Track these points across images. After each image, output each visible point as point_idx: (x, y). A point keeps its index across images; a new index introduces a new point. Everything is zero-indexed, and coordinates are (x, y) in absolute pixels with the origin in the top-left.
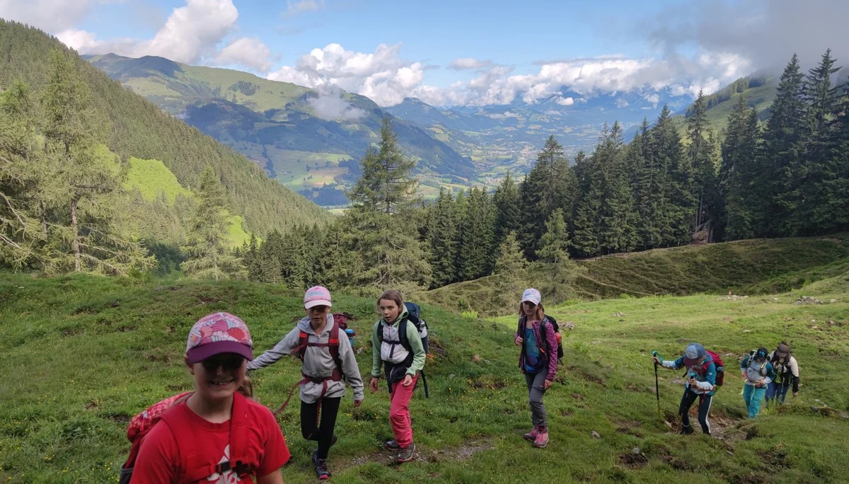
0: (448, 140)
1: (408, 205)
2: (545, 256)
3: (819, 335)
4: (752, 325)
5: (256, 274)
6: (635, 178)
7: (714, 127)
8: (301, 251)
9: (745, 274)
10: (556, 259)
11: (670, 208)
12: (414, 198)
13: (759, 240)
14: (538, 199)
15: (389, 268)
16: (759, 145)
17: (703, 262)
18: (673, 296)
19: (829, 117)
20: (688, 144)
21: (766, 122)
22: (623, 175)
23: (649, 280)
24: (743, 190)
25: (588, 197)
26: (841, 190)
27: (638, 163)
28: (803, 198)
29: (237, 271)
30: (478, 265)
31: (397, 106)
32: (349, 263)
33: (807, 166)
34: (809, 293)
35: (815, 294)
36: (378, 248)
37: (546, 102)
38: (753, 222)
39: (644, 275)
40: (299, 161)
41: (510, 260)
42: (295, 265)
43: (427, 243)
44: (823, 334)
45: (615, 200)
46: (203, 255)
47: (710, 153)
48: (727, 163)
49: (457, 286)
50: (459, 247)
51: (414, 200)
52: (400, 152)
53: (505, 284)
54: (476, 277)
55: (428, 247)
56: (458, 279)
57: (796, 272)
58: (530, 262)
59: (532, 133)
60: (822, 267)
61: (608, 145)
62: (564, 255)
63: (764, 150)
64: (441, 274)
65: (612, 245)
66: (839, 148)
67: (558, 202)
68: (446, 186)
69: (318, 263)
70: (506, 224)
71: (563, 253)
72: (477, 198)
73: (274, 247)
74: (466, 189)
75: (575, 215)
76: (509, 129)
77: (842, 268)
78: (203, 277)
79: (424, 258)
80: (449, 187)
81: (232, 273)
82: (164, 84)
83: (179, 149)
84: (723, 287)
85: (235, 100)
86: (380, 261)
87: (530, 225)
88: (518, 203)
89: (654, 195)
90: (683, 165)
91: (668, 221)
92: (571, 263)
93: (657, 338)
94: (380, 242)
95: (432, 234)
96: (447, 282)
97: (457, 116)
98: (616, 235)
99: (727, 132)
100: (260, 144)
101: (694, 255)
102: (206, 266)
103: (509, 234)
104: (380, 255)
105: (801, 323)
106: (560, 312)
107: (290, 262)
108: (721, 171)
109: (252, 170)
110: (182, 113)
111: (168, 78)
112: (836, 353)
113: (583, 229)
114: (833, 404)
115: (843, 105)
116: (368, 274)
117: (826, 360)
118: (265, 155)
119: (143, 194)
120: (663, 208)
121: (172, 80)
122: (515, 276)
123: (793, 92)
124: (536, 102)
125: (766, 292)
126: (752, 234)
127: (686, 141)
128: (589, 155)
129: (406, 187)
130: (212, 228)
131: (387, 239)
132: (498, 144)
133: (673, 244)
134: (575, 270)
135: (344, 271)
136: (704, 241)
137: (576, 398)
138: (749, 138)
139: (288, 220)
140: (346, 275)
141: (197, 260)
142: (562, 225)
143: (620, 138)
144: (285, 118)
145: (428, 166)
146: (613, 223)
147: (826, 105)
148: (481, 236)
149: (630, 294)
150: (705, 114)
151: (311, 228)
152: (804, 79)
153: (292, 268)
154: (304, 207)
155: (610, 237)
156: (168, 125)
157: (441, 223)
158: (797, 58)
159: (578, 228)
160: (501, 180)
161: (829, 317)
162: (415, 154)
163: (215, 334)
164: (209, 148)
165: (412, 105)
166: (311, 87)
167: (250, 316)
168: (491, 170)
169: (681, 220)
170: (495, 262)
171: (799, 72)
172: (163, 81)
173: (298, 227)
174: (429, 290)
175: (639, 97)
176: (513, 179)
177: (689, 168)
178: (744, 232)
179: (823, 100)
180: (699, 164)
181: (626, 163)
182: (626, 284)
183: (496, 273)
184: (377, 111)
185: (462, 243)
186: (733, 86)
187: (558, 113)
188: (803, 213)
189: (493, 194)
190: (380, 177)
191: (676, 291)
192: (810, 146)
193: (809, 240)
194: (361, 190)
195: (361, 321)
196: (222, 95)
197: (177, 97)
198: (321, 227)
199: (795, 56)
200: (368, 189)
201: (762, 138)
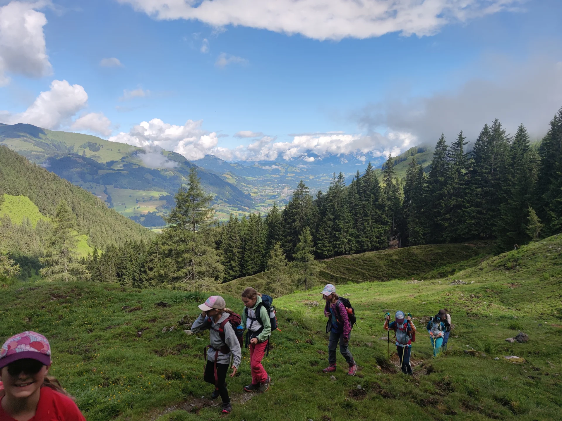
0: (235, 183)
1: (207, 225)
2: (299, 258)
3: (466, 304)
4: (427, 299)
5: (97, 276)
6: (353, 207)
7: (399, 177)
8: (131, 259)
9: (421, 266)
10: (306, 259)
11: (375, 226)
12: (212, 221)
13: (428, 245)
14: (294, 221)
15: (194, 269)
16: (425, 187)
17: (396, 260)
18: (379, 282)
19: (464, 171)
20: (384, 186)
21: (428, 174)
22: (346, 206)
23: (364, 272)
24: (418, 215)
25: (325, 219)
26: (473, 214)
27: (354, 198)
28: (452, 220)
29: (82, 274)
30: (256, 265)
31: (200, 160)
32: (166, 266)
33: (453, 200)
34: (459, 278)
35: (462, 278)
36: (186, 255)
37: (297, 160)
38: (424, 235)
39: (361, 269)
40: (130, 196)
41: (277, 261)
42: (126, 269)
43: (221, 251)
44: (468, 303)
45: (341, 221)
46: (57, 263)
47: (397, 192)
48: (408, 198)
49: (242, 280)
50: (243, 253)
51: (212, 222)
52: (202, 190)
53: (273, 277)
54: (255, 273)
55: (222, 254)
56: (242, 275)
57: (450, 265)
58: (290, 262)
59: (289, 179)
60: (465, 262)
61: (336, 187)
62: (311, 257)
63: (428, 191)
64: (231, 272)
65: (341, 250)
66: (471, 190)
67: (306, 223)
68: (233, 212)
69: (143, 267)
70: (274, 237)
71: (310, 255)
72: (255, 220)
73: (111, 257)
74: (247, 214)
75: (317, 231)
76: (275, 176)
77: (477, 262)
78: (55, 280)
79: (219, 261)
80: (236, 213)
81: (78, 276)
82: (32, 142)
83: (41, 188)
84: (409, 275)
85: (84, 154)
86: (188, 264)
87: (289, 238)
88: (282, 223)
89: (365, 218)
90: (382, 199)
91: (374, 234)
92: (315, 262)
93: (370, 310)
94: (187, 251)
95: (224, 245)
96: (235, 277)
97: (241, 167)
98: (343, 243)
99: (406, 179)
100: (102, 185)
101: (390, 255)
102: (59, 272)
103: (276, 244)
104: (188, 260)
105: (455, 296)
106: (310, 295)
107: (123, 267)
108: (404, 203)
109: (96, 203)
110: (45, 163)
111: (34, 139)
112: (477, 315)
113: (322, 240)
114: (477, 348)
115: (471, 164)
116: (179, 274)
117: (471, 319)
118: (105, 192)
119: (12, 220)
120: (371, 226)
121: (37, 140)
122: (280, 271)
123: (443, 156)
124: (292, 159)
125: (434, 277)
126: (424, 242)
127: (382, 185)
128: (325, 193)
129: (206, 214)
130: (64, 244)
131: (193, 249)
132: (268, 185)
133: (378, 249)
134: (318, 266)
135: (162, 272)
136: (396, 247)
137: (320, 353)
138: (419, 183)
139: (122, 236)
140: (164, 275)
141: (52, 268)
142: (310, 238)
143: (343, 182)
144: (121, 167)
145: (222, 200)
146: (341, 236)
147: (462, 164)
148: (258, 246)
149: (353, 281)
150: (393, 168)
151: (139, 243)
152: (448, 148)
153: (124, 271)
154: (134, 228)
155: (339, 244)
156: (34, 171)
157: (230, 237)
158: (444, 136)
159: (319, 239)
160: (270, 208)
161: (471, 292)
162: (213, 191)
163: (19, 347)
164: (64, 188)
165: (210, 159)
166: (140, 147)
167: (91, 307)
168: (263, 202)
169: (382, 233)
170: (267, 263)
171: (446, 144)
172: (31, 141)
173: (129, 242)
174: (222, 283)
175: (354, 157)
176: (278, 208)
177: (385, 201)
178: (420, 240)
179: (459, 161)
180: (391, 199)
181: (347, 198)
182: (350, 275)
183: (268, 270)
184: (187, 163)
185: (245, 251)
186: (408, 151)
187: (305, 166)
188: (453, 228)
189: (265, 218)
190: (188, 207)
191: (381, 278)
192: (454, 188)
193: (457, 245)
194: (174, 216)
195: (173, 308)
196: (75, 151)
197: (41, 152)
198: (145, 241)
199: (443, 135)
200: (180, 215)
201: (426, 183)
